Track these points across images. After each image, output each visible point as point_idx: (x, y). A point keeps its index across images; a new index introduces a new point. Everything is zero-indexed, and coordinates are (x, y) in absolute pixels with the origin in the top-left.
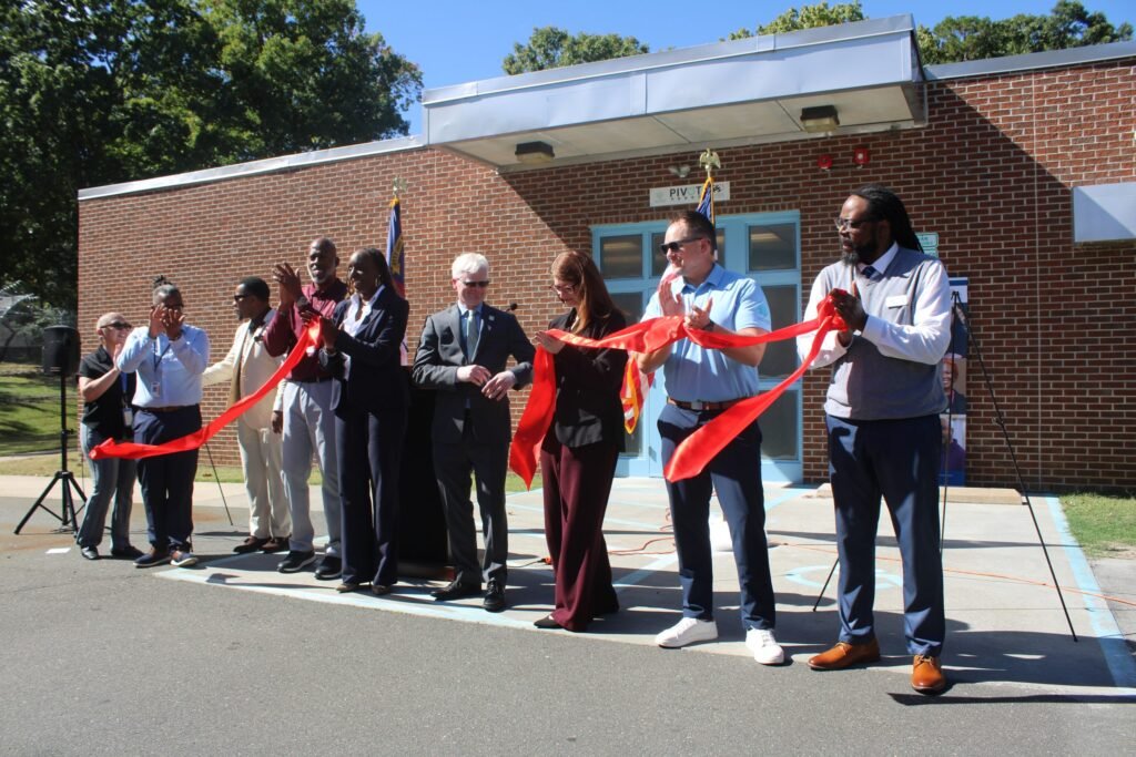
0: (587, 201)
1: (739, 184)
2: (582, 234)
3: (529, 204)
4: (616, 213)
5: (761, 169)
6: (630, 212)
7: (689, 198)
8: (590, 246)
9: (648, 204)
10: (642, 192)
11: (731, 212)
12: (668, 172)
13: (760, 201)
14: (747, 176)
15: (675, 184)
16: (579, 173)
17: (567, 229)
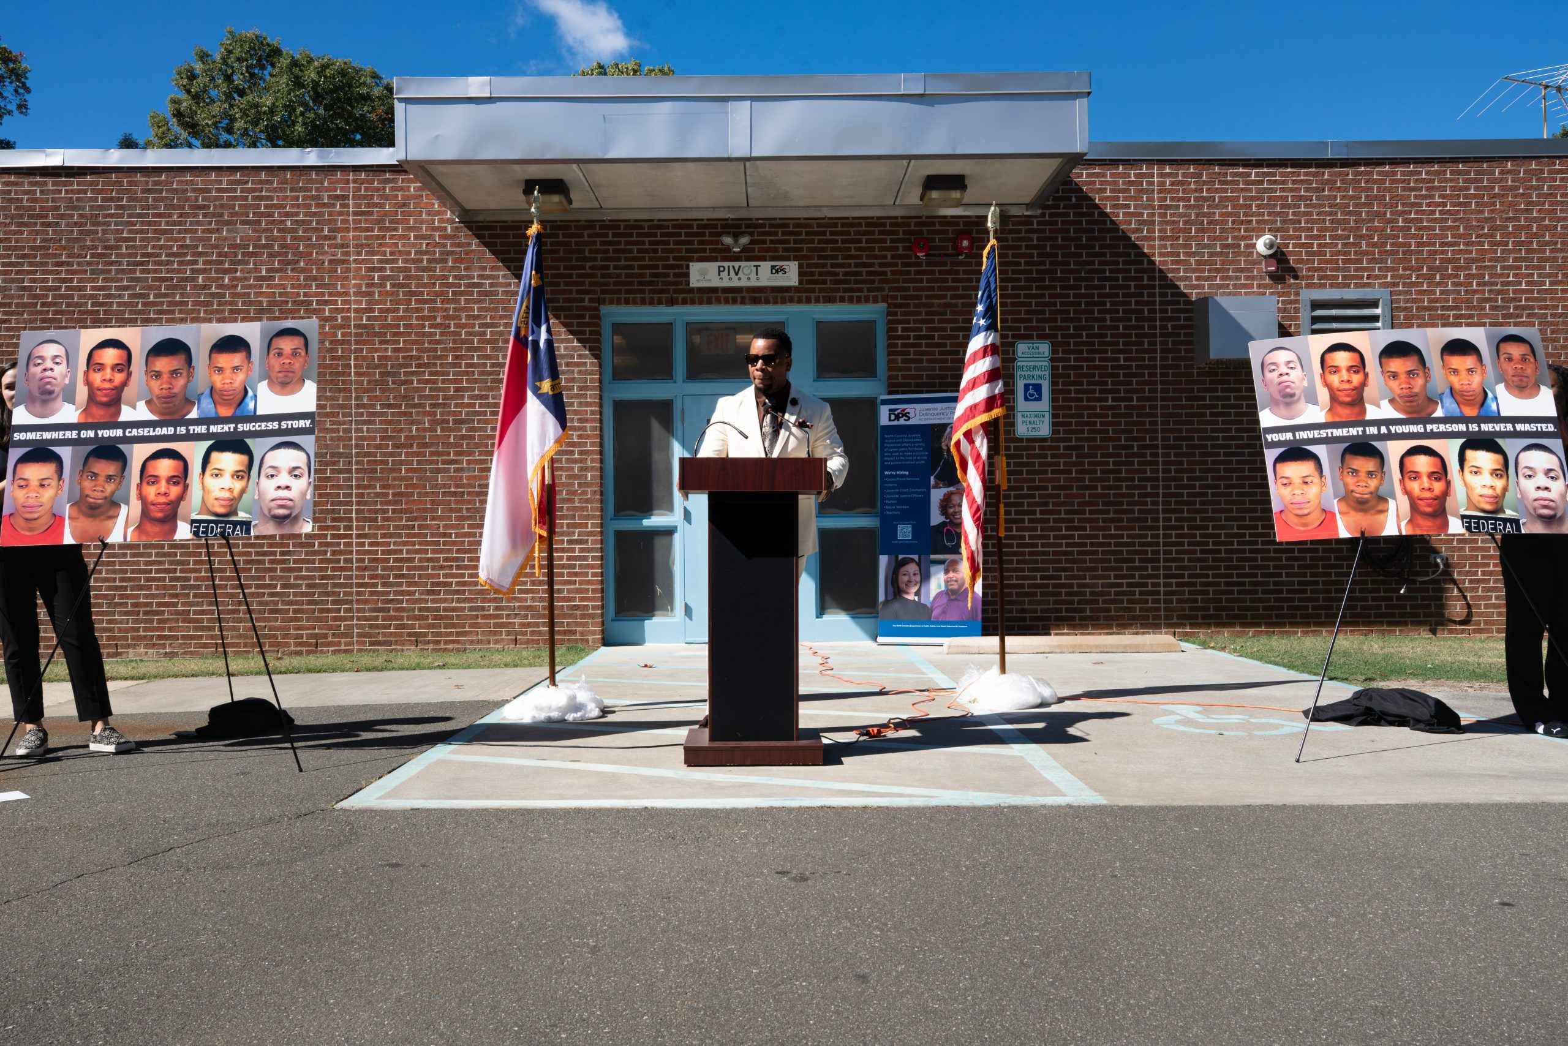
0: (599, 272)
1: (809, 266)
2: (591, 317)
3: (509, 269)
4: (642, 292)
5: (839, 249)
6: (662, 291)
7: (744, 278)
8: (599, 333)
9: (688, 283)
10: (679, 267)
11: (800, 301)
12: (717, 242)
13: (837, 290)
14: (819, 257)
15: (724, 259)
16: (586, 233)
17: (569, 309)
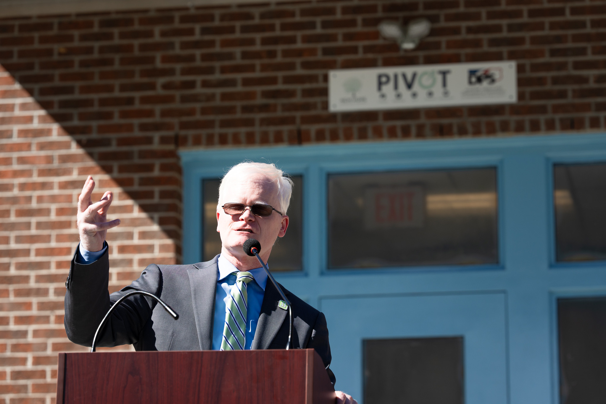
0: (177, 94)
1: (535, 68)
2: (164, 168)
3: (31, 93)
4: (249, 123)
5: (587, 38)
6: (283, 121)
7: (422, 93)
8: (179, 196)
9: (326, 105)
10: (313, 79)
11: (520, 129)
12: (377, 35)
13: (586, 107)
14: (554, 53)
15: (388, 63)
16: (157, 30)
17: (128, 155)
